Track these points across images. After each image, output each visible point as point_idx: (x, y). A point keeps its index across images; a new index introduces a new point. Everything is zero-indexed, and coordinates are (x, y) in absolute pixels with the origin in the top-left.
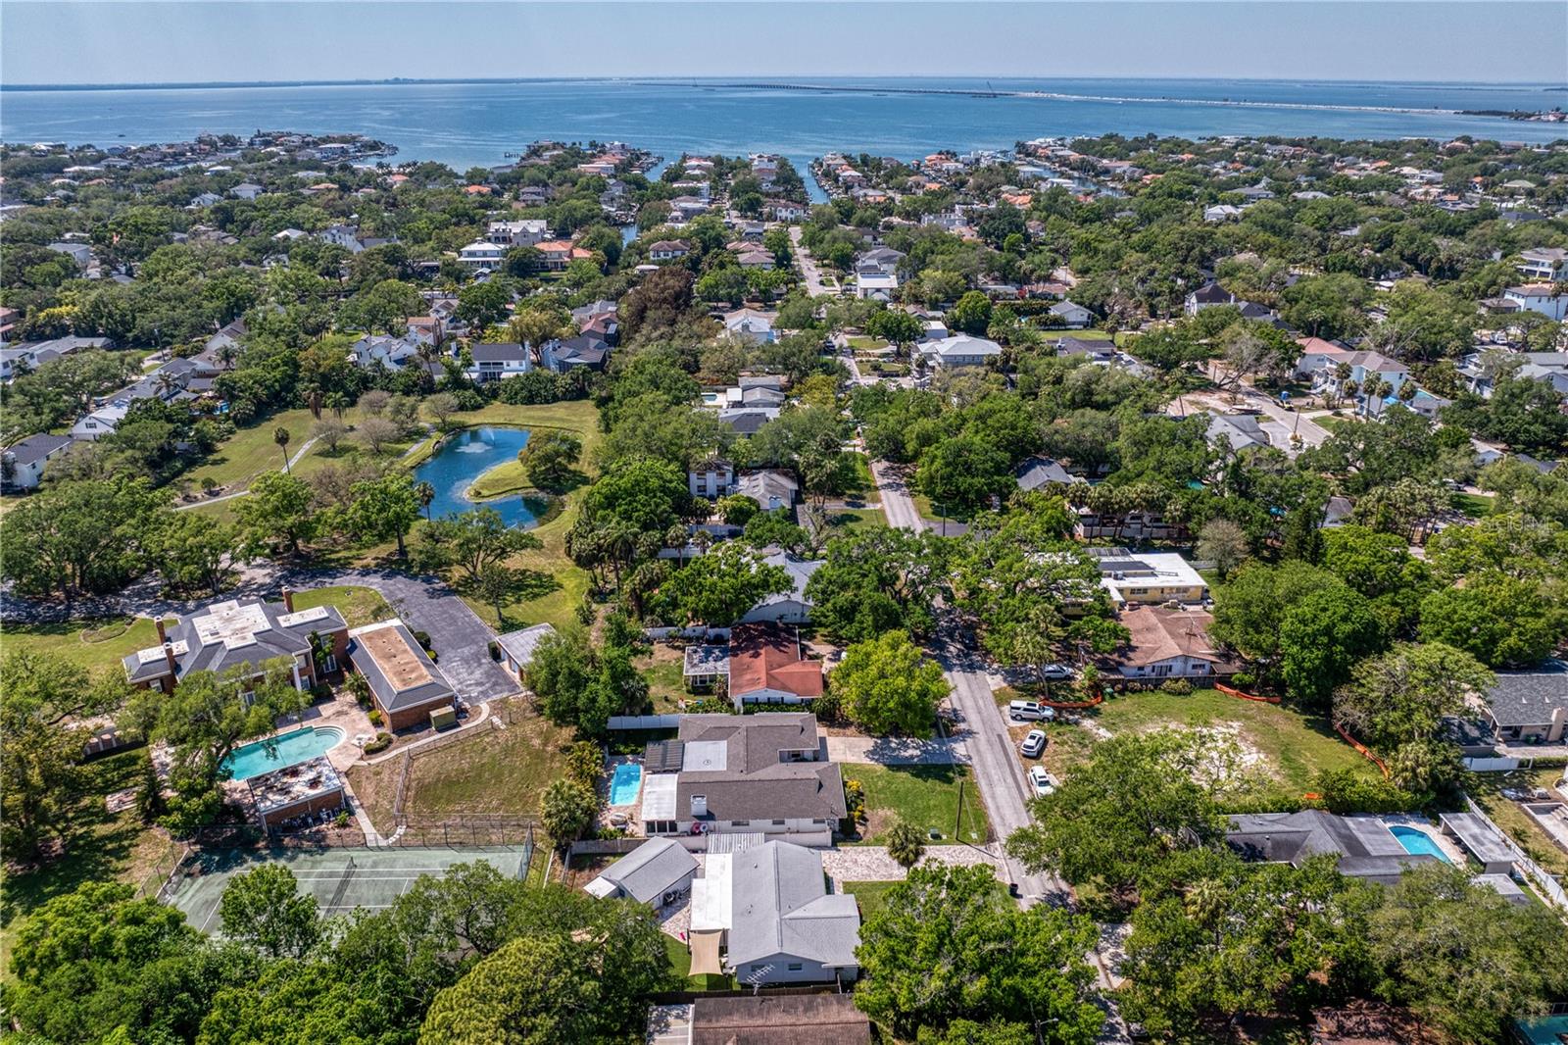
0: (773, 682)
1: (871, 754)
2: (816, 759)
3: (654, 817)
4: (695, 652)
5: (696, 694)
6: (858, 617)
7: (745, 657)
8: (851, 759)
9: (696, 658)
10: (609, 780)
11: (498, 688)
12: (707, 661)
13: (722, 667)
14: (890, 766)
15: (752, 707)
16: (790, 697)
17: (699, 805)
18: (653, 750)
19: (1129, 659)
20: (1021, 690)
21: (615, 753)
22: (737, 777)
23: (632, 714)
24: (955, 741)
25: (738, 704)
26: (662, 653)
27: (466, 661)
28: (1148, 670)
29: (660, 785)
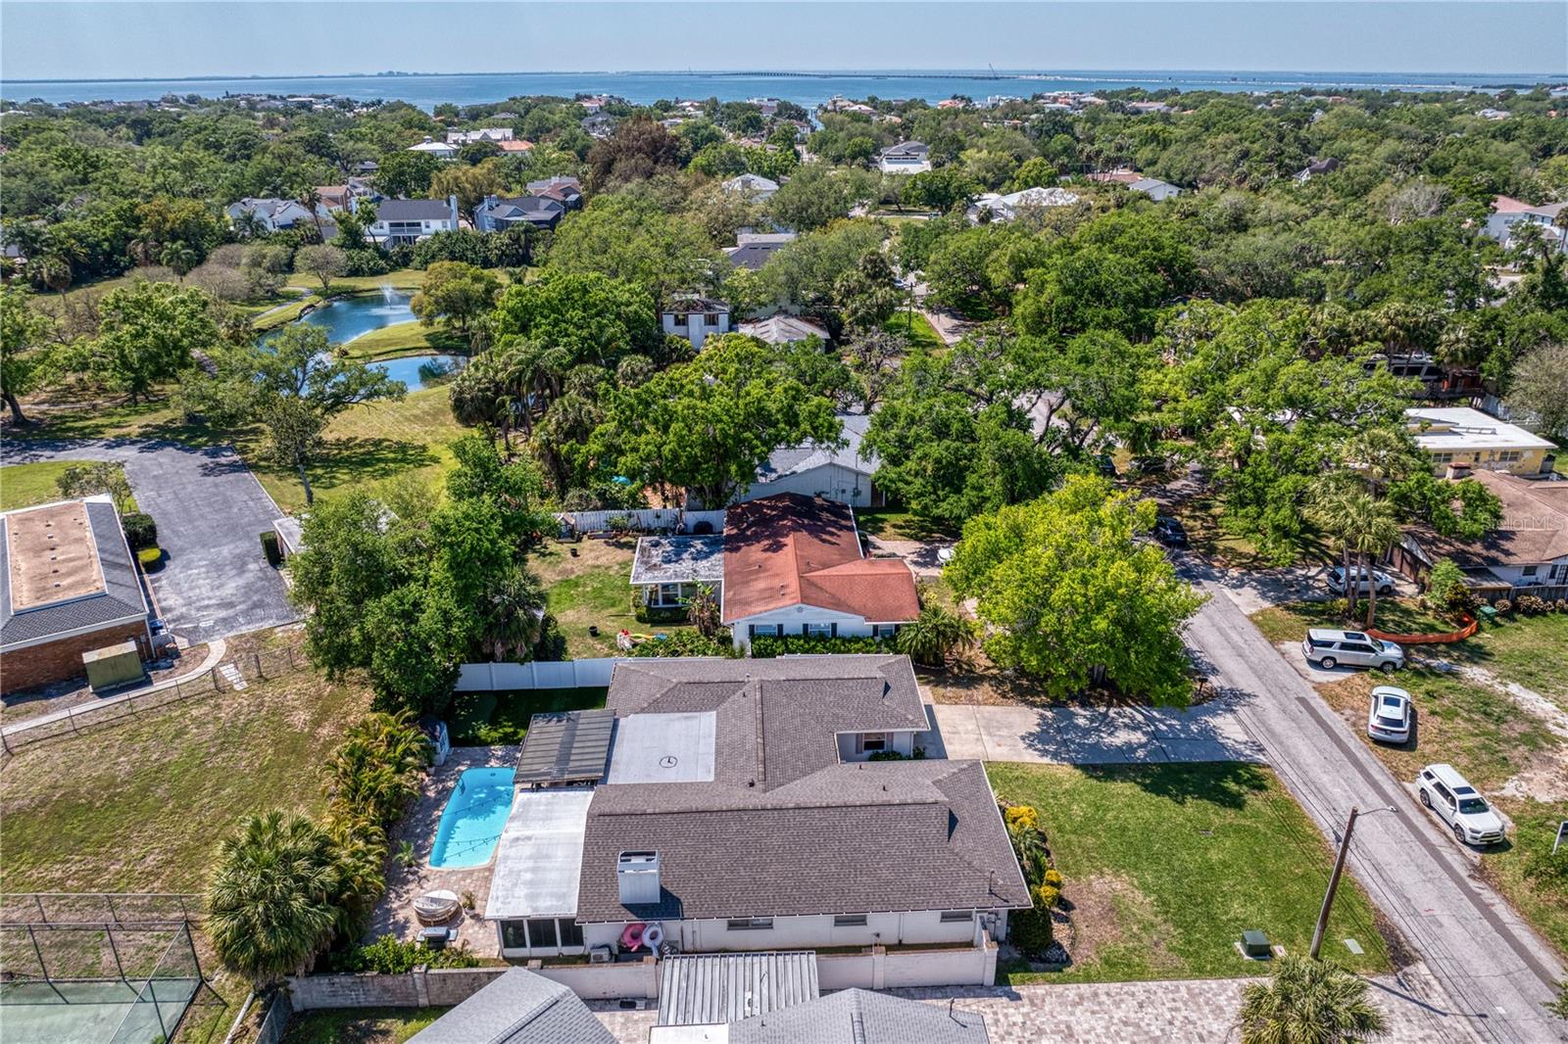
0: (812, 592)
1: (1033, 740)
2: (919, 755)
3: (520, 908)
4: (656, 545)
5: (655, 623)
6: (972, 479)
7: (755, 552)
8: (1000, 752)
9: (656, 556)
10: (437, 803)
11: (260, 612)
12: (678, 559)
13: (710, 569)
14: (1089, 769)
15: (770, 643)
16: (851, 623)
17: (640, 879)
18: (544, 733)
19: (1507, 553)
20: (1307, 612)
21: (464, 741)
22: (741, 797)
23: (510, 657)
24: (1214, 713)
25: (739, 635)
26: (595, 554)
27: (218, 567)
28: (1542, 574)
29: (547, 818)
